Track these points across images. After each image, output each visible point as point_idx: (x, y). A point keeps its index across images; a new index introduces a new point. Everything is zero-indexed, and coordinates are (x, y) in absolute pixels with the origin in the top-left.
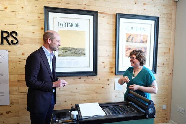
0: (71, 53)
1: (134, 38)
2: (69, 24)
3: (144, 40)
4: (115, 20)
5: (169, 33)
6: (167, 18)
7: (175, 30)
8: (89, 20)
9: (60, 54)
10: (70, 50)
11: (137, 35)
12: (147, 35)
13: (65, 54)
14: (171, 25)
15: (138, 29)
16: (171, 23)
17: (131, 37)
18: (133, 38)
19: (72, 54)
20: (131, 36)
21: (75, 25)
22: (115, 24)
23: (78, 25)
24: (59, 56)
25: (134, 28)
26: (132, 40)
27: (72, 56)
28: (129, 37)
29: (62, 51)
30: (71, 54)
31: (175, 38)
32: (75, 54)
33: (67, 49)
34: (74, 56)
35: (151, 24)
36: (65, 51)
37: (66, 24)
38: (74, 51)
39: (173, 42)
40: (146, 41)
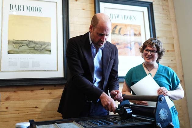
0: (28, 49)
1: (122, 29)
2: (25, 8)
3: (137, 33)
4: (93, 6)
5: (169, 25)
6: (163, 6)
7: (176, 21)
8: (56, 3)
9: (10, 49)
10: (27, 45)
11: (126, 25)
12: (140, 26)
13: (18, 51)
14: (170, 15)
15: (126, 17)
16: (169, 12)
17: (118, 28)
18: (120, 29)
19: (30, 50)
20: (117, 26)
21: (35, 9)
22: (93, 10)
23: (39, 10)
24: (8, 53)
25: (120, 17)
26: (119, 31)
27: (29, 53)
28: (115, 27)
29: (14, 45)
30: (28, 51)
31: (177, 31)
32: (35, 51)
33: (22, 43)
34: (33, 53)
35: (143, 12)
36: (19, 46)
37: (22, 7)
38: (33, 45)
39: (176, 37)
40: (140, 34)
